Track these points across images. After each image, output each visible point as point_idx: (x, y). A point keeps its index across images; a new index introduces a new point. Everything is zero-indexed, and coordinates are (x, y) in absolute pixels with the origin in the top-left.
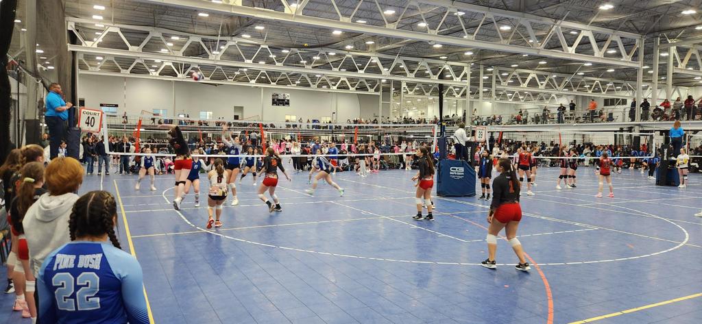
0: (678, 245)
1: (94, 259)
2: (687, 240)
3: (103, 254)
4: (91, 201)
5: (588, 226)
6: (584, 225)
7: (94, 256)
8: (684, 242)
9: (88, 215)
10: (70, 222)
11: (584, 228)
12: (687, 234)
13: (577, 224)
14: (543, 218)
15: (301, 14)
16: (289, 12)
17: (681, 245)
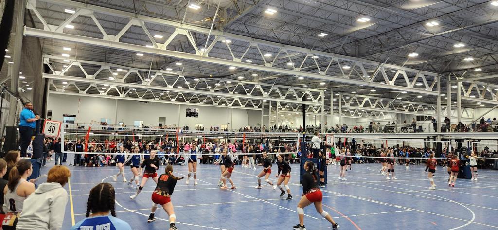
0: (467, 222)
1: (106, 227)
2: (473, 219)
3: (111, 223)
4: (102, 189)
5: (405, 208)
6: (402, 207)
7: (105, 225)
8: (472, 221)
9: (100, 198)
10: (88, 203)
11: (402, 209)
12: (474, 215)
13: (397, 206)
14: (374, 202)
15: (207, 56)
16: (199, 55)
17: (469, 223)
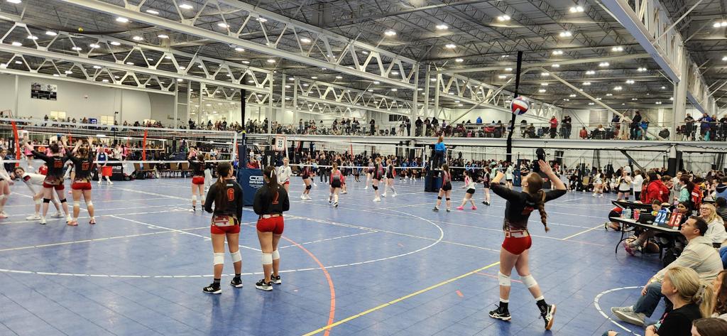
8: (440, 240)
11: (367, 231)
12: (442, 233)
17: (436, 242)
